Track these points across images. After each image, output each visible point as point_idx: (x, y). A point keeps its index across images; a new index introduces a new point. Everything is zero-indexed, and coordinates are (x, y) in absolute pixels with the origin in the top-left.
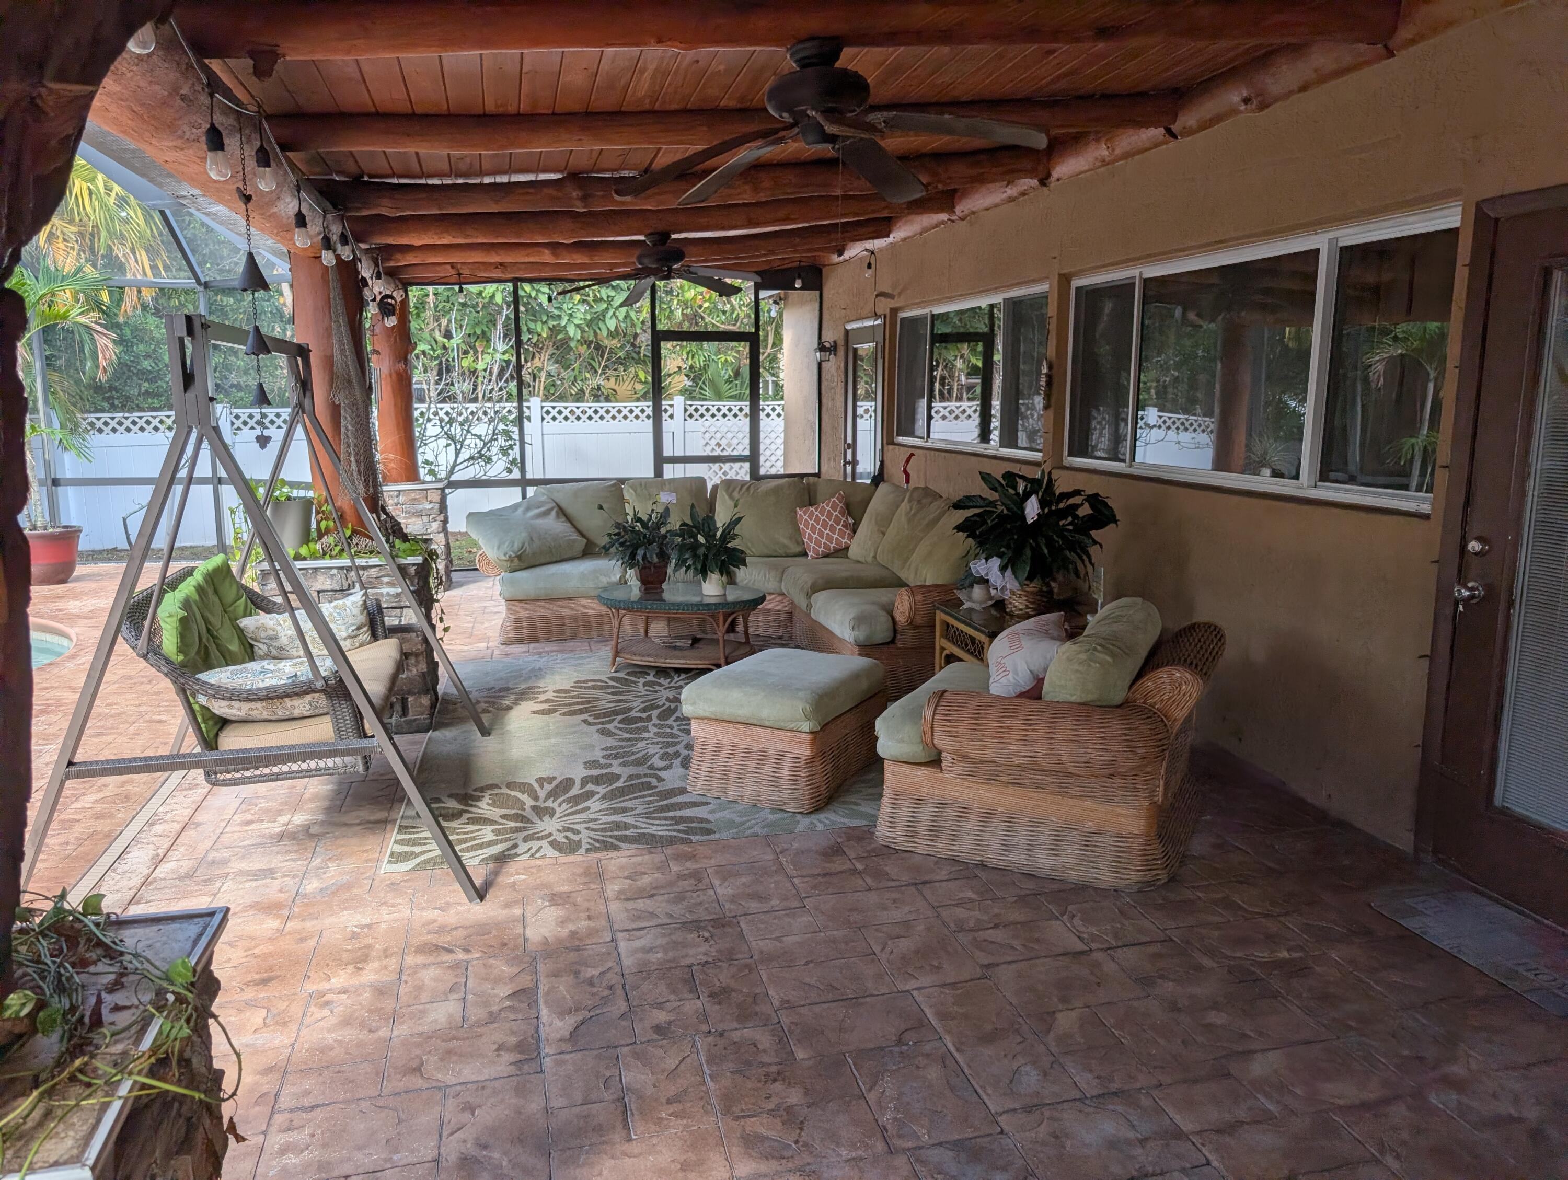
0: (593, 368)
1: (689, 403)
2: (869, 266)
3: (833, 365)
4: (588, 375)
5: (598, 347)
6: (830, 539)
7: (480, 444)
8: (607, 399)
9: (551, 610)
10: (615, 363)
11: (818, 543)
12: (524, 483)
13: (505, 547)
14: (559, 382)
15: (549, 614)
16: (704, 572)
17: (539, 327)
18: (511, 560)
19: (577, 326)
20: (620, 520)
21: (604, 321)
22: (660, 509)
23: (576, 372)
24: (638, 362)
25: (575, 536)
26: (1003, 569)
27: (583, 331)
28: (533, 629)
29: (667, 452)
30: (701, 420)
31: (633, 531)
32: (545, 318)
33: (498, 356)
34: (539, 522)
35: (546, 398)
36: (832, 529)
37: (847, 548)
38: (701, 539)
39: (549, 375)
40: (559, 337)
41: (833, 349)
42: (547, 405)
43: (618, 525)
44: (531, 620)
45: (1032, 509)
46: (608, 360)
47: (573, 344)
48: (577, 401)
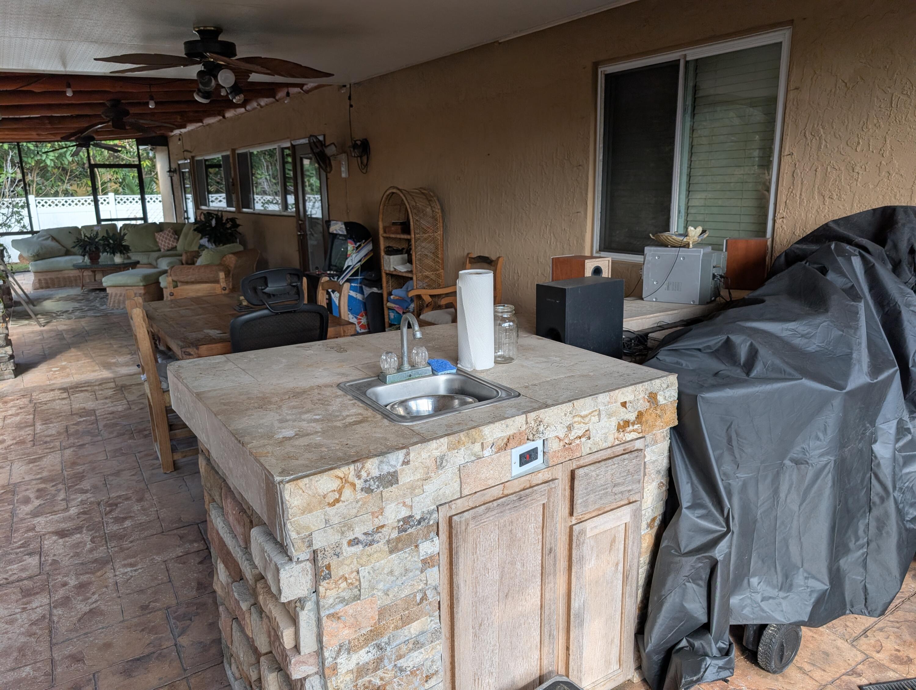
0: (62, 180)
1: (117, 196)
2: (180, 140)
3: (176, 177)
4: (60, 184)
5: (64, 169)
6: (169, 244)
7: (5, 218)
8: (72, 195)
9: (53, 275)
10: (74, 177)
11: (164, 246)
12: (32, 232)
13: (31, 252)
14: (43, 188)
15: (53, 277)
16: (114, 253)
17: (30, 160)
18: (34, 256)
19: (51, 160)
20: (79, 237)
21: (66, 157)
22: (95, 233)
23: (53, 182)
24: (86, 177)
25: (60, 247)
26: (208, 241)
27: (54, 162)
28: (47, 283)
29: (102, 217)
30: (125, 205)
31: (84, 240)
32: (32, 156)
33: (9, 176)
34: (44, 242)
35: (37, 195)
36: (169, 240)
37: (176, 247)
38: (111, 241)
39: (38, 184)
40: (41, 165)
41: (175, 171)
42: (39, 199)
43: (78, 239)
44: (45, 279)
45: (214, 222)
46: (70, 176)
47: (49, 169)
48: (55, 196)
